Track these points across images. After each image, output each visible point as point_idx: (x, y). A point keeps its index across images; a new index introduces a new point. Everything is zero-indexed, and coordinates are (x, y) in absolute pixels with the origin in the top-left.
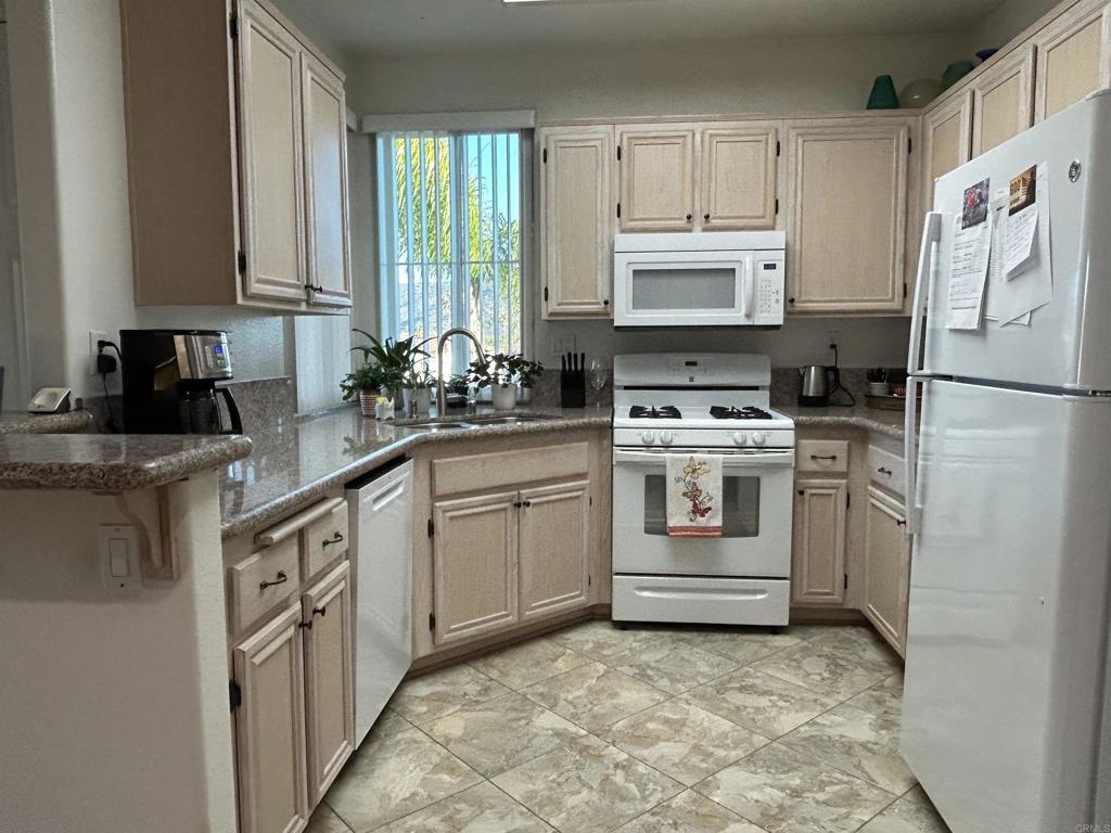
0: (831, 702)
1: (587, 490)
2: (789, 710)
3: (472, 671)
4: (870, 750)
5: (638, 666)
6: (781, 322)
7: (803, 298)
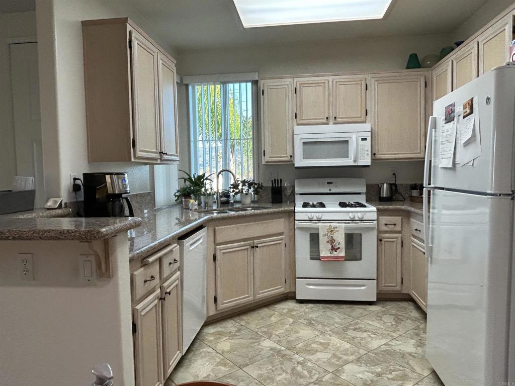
0: (395, 335)
1: (284, 240)
2: (376, 338)
3: (233, 322)
4: (413, 356)
5: (308, 319)
6: (370, 164)
7: (380, 153)
